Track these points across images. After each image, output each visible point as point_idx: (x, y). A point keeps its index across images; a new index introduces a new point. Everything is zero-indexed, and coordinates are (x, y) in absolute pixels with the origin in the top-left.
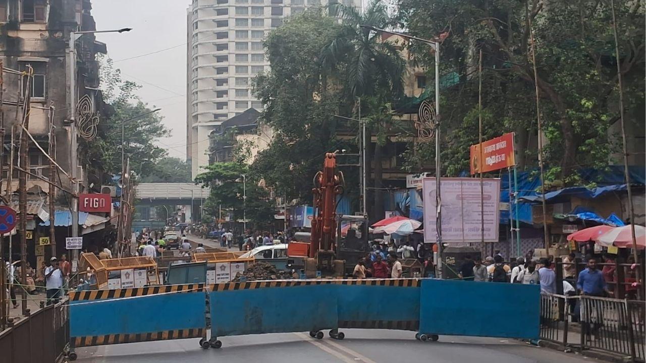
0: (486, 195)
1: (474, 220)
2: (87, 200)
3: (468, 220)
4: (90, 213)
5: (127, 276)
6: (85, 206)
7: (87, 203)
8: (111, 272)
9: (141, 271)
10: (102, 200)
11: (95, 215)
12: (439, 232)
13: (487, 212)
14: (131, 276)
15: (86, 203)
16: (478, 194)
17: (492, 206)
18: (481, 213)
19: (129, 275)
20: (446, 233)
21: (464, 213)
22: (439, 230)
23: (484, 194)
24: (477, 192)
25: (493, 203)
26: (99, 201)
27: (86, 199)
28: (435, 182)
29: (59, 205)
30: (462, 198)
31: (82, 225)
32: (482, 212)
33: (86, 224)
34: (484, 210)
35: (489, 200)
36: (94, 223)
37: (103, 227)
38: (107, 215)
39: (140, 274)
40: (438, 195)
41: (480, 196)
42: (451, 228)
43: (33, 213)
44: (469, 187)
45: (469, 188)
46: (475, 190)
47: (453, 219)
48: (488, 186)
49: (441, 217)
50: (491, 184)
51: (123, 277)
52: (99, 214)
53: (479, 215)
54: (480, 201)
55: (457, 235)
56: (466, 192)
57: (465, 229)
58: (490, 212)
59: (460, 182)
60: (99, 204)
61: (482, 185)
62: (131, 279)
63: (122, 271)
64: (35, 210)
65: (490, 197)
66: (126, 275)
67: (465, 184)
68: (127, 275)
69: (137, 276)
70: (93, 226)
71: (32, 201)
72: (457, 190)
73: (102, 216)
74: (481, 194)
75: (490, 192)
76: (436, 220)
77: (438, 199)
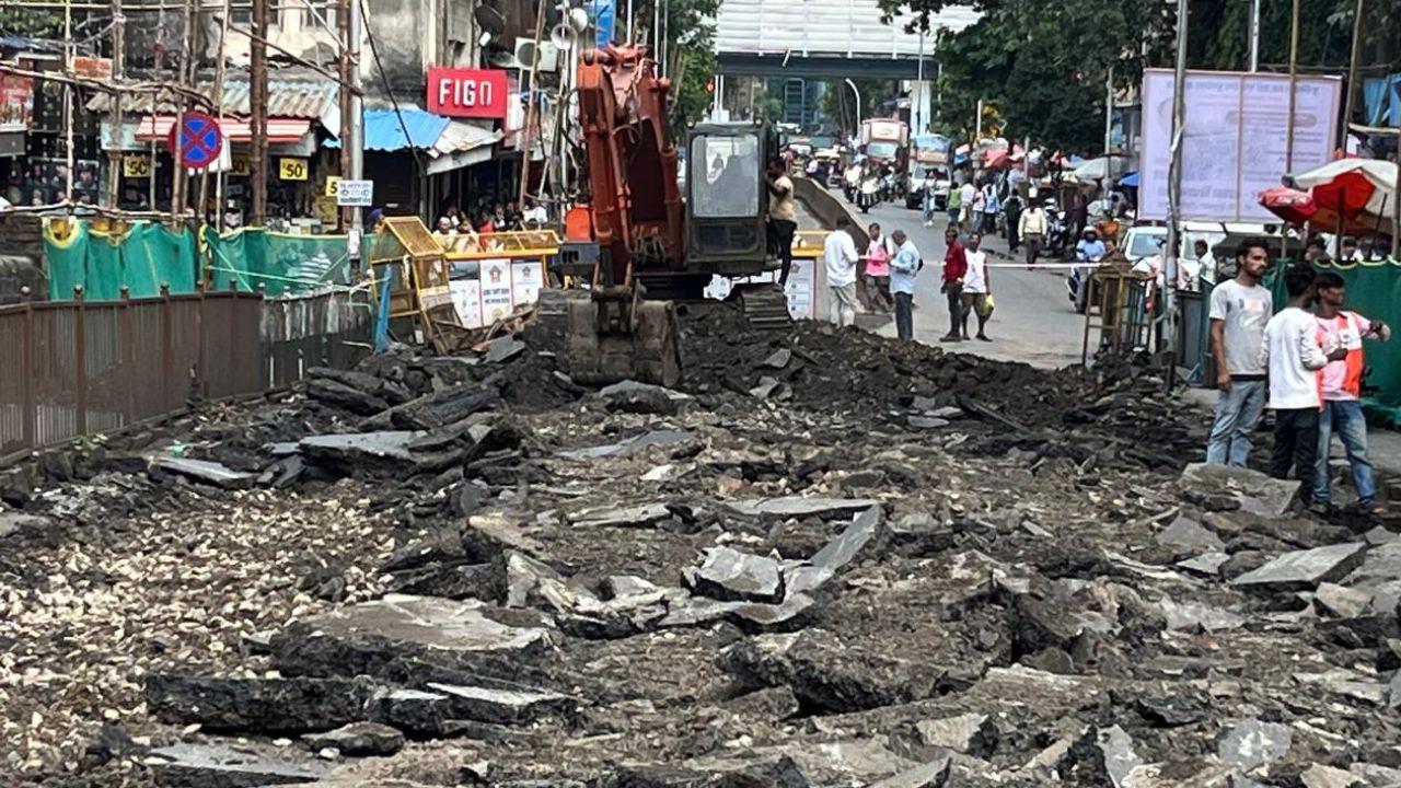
0: (1304, 115)
1: (1270, 173)
2: (447, 86)
3: (1252, 173)
4: (454, 118)
5: (496, 274)
6: (442, 101)
7: (447, 92)
8: (456, 263)
9: (530, 265)
10: (486, 87)
11: (466, 123)
12: (1173, 197)
13: (1303, 154)
14: (505, 275)
15: (444, 91)
16: (1282, 111)
17: (1317, 141)
18: (1285, 156)
19: (499, 272)
20: (1193, 199)
21: (1243, 153)
22: (1173, 192)
23: (1296, 111)
24: (1280, 107)
25: (1320, 134)
26: (476, 90)
27: (444, 82)
28: (1172, 78)
29: (377, 95)
30: (1240, 118)
31: (428, 149)
32: (1290, 154)
33: (437, 146)
34: (1294, 151)
35: (1313, 124)
36: (461, 146)
37: (486, 156)
38: (499, 123)
39: (527, 271)
40: (1180, 111)
41: (1288, 117)
42: (1209, 189)
43: (310, 114)
44: (1259, 94)
45: (1261, 98)
46: (1278, 103)
47: (1215, 168)
48: (1311, 95)
49: (1180, 162)
50: (1316, 89)
51: (485, 275)
52: (477, 121)
53: (1281, 159)
54: (1287, 129)
55: (1223, 207)
56: (1254, 106)
57: (1242, 193)
58: (1310, 154)
59: (1238, 81)
60: (478, 96)
61: (1294, 90)
62: (505, 282)
63: (482, 262)
64: (315, 105)
65: (1312, 121)
66: (492, 273)
67: (1252, 87)
68: (495, 271)
69: (519, 276)
70: (457, 154)
71: (310, 82)
72: (1229, 101)
73: (483, 127)
74: (1288, 111)
75: (1314, 108)
76: (1168, 168)
77: (1177, 120)
